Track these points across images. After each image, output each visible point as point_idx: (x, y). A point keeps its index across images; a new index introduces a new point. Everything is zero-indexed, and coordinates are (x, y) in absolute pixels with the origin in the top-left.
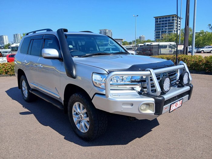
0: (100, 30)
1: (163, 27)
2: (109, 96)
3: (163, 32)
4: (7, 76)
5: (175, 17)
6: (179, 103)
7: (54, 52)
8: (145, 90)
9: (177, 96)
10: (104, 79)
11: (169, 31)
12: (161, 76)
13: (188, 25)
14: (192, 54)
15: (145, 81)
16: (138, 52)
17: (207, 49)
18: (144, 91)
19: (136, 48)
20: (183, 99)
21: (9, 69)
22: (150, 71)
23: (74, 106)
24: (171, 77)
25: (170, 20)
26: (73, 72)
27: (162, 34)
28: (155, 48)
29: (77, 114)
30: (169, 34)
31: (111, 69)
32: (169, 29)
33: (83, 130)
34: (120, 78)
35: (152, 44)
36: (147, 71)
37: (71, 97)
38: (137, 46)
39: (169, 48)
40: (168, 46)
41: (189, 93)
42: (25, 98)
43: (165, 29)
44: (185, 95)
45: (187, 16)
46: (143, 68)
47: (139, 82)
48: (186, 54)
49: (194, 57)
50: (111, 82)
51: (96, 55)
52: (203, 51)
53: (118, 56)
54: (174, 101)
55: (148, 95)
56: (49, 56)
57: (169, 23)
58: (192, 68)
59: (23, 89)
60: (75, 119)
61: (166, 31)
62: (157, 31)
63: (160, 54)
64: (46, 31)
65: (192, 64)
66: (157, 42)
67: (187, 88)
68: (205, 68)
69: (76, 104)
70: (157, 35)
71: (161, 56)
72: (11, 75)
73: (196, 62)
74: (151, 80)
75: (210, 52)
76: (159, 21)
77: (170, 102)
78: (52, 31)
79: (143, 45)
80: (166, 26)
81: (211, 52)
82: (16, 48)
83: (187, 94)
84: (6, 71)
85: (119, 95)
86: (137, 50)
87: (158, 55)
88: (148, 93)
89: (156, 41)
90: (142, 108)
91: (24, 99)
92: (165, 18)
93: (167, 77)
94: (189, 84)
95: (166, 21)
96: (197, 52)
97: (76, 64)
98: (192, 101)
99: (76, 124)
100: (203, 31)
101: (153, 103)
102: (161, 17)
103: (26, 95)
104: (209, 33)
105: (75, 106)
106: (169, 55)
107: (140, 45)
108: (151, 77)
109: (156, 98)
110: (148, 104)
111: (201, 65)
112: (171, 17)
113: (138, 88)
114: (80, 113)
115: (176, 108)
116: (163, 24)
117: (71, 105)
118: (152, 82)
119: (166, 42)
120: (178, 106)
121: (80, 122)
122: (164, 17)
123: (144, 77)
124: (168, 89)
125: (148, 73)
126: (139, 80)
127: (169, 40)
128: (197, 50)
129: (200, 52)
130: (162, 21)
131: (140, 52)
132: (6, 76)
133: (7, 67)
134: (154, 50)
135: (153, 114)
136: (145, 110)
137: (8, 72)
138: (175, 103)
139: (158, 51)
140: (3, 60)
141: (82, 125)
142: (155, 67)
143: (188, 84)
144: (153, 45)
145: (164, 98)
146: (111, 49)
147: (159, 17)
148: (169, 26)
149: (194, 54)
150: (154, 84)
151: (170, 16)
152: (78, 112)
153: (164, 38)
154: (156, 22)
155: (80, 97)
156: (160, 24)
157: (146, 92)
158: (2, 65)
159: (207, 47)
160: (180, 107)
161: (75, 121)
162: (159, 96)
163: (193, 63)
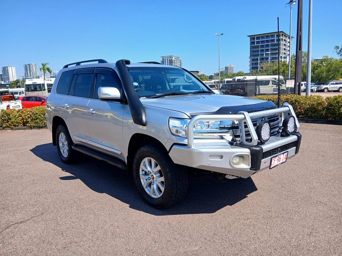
0: (163, 57)
1: (262, 51)
2: (192, 146)
3: (262, 59)
4: (25, 129)
5: (282, 35)
6: (282, 157)
7: (113, 92)
8: (237, 139)
9: (280, 147)
10: (185, 126)
11: (273, 58)
12: (258, 121)
13: (300, 50)
14: (307, 94)
15: (237, 128)
16: (224, 91)
17: (333, 86)
18: (236, 141)
19: (221, 86)
20: (288, 152)
21: (29, 117)
22: (243, 114)
23: (142, 164)
24: (271, 123)
25: (274, 40)
26: (142, 117)
27: (262, 62)
28: (250, 85)
29: (146, 174)
30: (273, 62)
31: (193, 112)
32: (272, 54)
33: (155, 195)
34: (205, 123)
35: (245, 79)
36: (240, 114)
37: (139, 152)
38: (221, 82)
39: (273, 84)
40: (271, 82)
41: (296, 144)
42: (64, 159)
43: (266, 54)
44: (290, 148)
45: (299, 36)
46: (235, 110)
47: (229, 129)
48: (299, 94)
49: (310, 98)
50: (194, 129)
51: (169, 95)
52: (327, 88)
53: (199, 96)
54: (275, 154)
55: (242, 145)
56: (108, 96)
57: (272, 45)
58: (308, 114)
59: (61, 145)
60: (144, 181)
61: (268, 58)
62: (253, 58)
63: (259, 95)
64: (97, 62)
65: (307, 108)
66: (253, 75)
67: (293, 138)
68: (326, 114)
69: (146, 160)
70: (253, 64)
71: (260, 96)
72: (31, 128)
73: (313, 105)
74: (246, 126)
75: (338, 91)
76: (257, 42)
77: (271, 155)
78: (106, 62)
79: (231, 79)
80: (268, 50)
81: (341, 90)
82: (32, 86)
83: (294, 146)
84: (24, 121)
85: (204, 145)
86: (222, 88)
87: (256, 95)
88: (241, 143)
89: (251, 74)
90: (234, 162)
91: (62, 160)
92: (266, 36)
93: (266, 122)
94: (296, 133)
95: (268, 41)
96: (318, 91)
97: (145, 107)
98: (305, 160)
99: (144, 187)
100: (327, 57)
101: (248, 155)
102: (259, 36)
103: (65, 154)
104: (336, 60)
105: (144, 162)
106: (272, 96)
107: (226, 80)
108: (245, 123)
109: (252, 148)
110: (241, 157)
111: (321, 111)
112: (276, 36)
113: (229, 137)
114: (151, 171)
115: (279, 163)
116: (262, 46)
117: (138, 162)
118: (246, 129)
119: (268, 75)
120: (281, 161)
121: (150, 185)
122: (264, 35)
123: (236, 122)
124: (268, 137)
125: (241, 116)
126: (229, 126)
127: (274, 72)
128: (318, 87)
129: (322, 91)
130: (261, 41)
131: (226, 91)
132: (23, 129)
133: (26, 115)
134: (249, 89)
135: (248, 169)
136: (238, 164)
137: (27, 122)
138: (277, 156)
139: (256, 89)
140: (16, 105)
141: (153, 189)
142: (250, 109)
143: (294, 133)
144: (247, 81)
145: (262, 149)
146: (181, 87)
147: (257, 36)
148: (272, 49)
149: (310, 94)
150: (249, 132)
151: (274, 34)
152: (149, 171)
153: (264, 68)
154: (252, 43)
155: (151, 150)
156: (258, 47)
157: (238, 142)
158: (18, 112)
159: (333, 82)
160: (284, 162)
161: (143, 184)
162: (256, 146)
163: (308, 106)
